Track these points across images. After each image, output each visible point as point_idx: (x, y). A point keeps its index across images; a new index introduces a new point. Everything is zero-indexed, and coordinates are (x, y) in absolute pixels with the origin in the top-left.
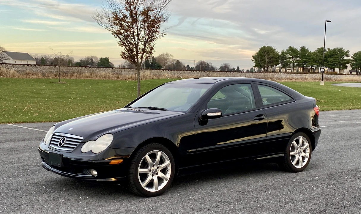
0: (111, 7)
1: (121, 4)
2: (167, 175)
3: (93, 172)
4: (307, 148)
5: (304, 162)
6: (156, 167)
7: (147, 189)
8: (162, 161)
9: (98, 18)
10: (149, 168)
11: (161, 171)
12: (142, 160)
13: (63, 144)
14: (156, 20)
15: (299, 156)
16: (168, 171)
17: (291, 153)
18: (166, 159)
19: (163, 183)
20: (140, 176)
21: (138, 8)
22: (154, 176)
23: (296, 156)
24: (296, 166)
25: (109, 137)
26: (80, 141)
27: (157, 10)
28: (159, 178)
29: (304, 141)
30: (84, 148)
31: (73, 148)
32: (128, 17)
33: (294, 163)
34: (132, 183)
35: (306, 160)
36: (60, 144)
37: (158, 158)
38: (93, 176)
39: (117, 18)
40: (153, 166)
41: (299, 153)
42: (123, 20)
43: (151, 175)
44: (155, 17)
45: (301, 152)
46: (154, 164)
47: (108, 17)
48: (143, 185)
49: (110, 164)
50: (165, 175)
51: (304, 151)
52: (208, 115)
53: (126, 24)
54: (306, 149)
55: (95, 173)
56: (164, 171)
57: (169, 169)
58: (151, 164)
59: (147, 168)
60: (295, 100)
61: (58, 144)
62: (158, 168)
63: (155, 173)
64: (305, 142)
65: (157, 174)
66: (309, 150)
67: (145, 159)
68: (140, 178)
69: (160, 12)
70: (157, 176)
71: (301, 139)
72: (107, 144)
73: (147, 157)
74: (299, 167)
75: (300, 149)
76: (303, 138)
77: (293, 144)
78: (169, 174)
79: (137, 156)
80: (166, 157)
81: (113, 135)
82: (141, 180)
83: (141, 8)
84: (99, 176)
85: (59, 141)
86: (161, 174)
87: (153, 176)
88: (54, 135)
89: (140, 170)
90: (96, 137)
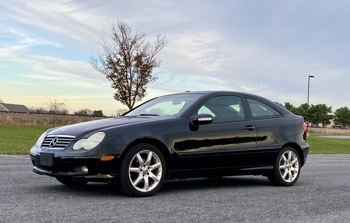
0: (106, 51)
1: (116, 50)
2: (158, 176)
3: (84, 169)
4: (297, 163)
5: (294, 176)
6: (147, 167)
7: (138, 189)
8: (153, 162)
9: (93, 62)
10: (140, 167)
11: (152, 171)
12: (133, 158)
13: (54, 144)
14: (149, 65)
15: (289, 170)
16: (158, 172)
17: (281, 167)
18: (157, 160)
19: (154, 184)
20: (131, 174)
21: (132, 53)
22: (145, 176)
23: (286, 170)
24: (285, 180)
25: (101, 134)
26: (72, 140)
27: (149, 56)
28: (150, 178)
29: (293, 155)
30: (76, 146)
31: (65, 146)
32: (122, 61)
33: (283, 177)
34: (123, 182)
35: (296, 175)
36: (52, 144)
37: (149, 158)
38: (83, 173)
39: (111, 62)
40: (144, 166)
41: (288, 168)
42: (117, 64)
43: (142, 174)
44: (148, 62)
45: (291, 167)
46: (145, 164)
47: (103, 61)
48: (134, 184)
49: (101, 160)
50: (156, 176)
51: (294, 166)
52: (199, 120)
53: (120, 67)
54: (295, 164)
55: (86, 170)
56: (155, 172)
57: (160, 170)
58: (143, 164)
59: (138, 167)
60: (284, 115)
61: (50, 145)
62: (149, 168)
63: (145, 173)
64: (294, 157)
65: (148, 174)
66: (298, 165)
67: (136, 159)
68: (131, 176)
69: (152, 57)
70: (148, 176)
71: (290, 154)
72: (98, 141)
73: (138, 155)
74: (289, 181)
75: (289, 163)
76: (292, 153)
77: (282, 158)
78: (159, 175)
79: (129, 154)
80: (157, 158)
81: (104, 132)
82: (132, 179)
83: (134, 53)
84: (90, 173)
85: (51, 142)
86: (152, 175)
87: (143, 175)
88: (46, 138)
89: (131, 169)
90: (87, 136)
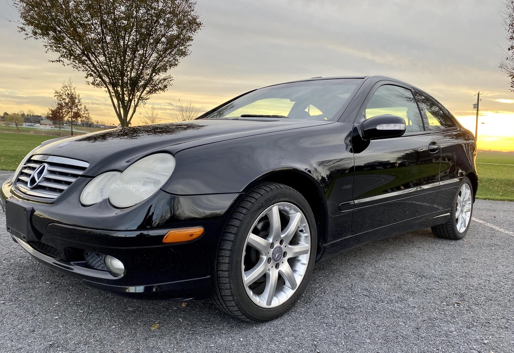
3: (112, 262)
6: (277, 244)
13: (38, 182)
25: (163, 161)
26: (80, 173)
30: (88, 193)
31: (61, 191)
36: (33, 181)
40: (272, 245)
49: (165, 240)
52: (379, 128)
55: (118, 265)
61: (29, 180)
63: (278, 259)
72: (156, 182)
81: (174, 155)
84: (130, 278)
85: (33, 173)
88: (30, 161)
90: (123, 163)
